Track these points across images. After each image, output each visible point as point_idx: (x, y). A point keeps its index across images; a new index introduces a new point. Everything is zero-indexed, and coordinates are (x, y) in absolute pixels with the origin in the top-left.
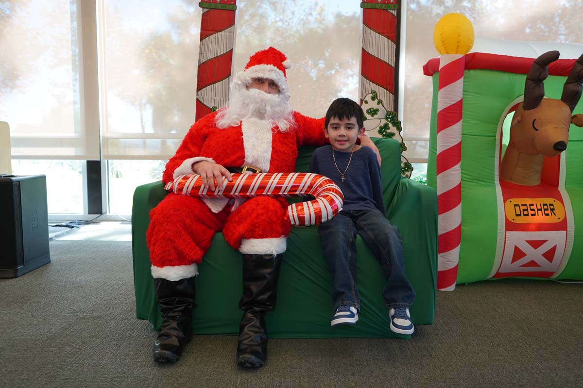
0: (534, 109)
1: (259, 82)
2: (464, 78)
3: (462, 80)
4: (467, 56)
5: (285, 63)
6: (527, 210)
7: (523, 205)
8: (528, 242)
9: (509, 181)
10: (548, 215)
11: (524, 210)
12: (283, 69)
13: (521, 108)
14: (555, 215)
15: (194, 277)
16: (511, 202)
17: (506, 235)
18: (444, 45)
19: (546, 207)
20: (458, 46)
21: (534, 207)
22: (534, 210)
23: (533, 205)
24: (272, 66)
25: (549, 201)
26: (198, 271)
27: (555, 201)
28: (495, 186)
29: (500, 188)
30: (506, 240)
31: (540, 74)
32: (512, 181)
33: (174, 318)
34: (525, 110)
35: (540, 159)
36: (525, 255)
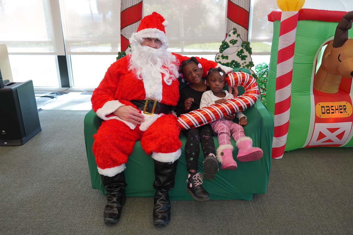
0: (340, 47)
1: (149, 39)
5: (164, 24)
6: (329, 110)
7: (327, 107)
8: (328, 129)
9: (319, 90)
10: (342, 112)
11: (327, 110)
12: (163, 28)
14: (346, 112)
15: (124, 171)
17: (315, 125)
19: (341, 108)
21: (334, 108)
22: (332, 110)
23: (333, 106)
25: (343, 103)
27: (347, 103)
28: (310, 95)
29: (313, 96)
30: (314, 128)
31: (347, 25)
32: (321, 91)
33: (114, 195)
34: (334, 47)
35: (340, 77)
36: (325, 136)
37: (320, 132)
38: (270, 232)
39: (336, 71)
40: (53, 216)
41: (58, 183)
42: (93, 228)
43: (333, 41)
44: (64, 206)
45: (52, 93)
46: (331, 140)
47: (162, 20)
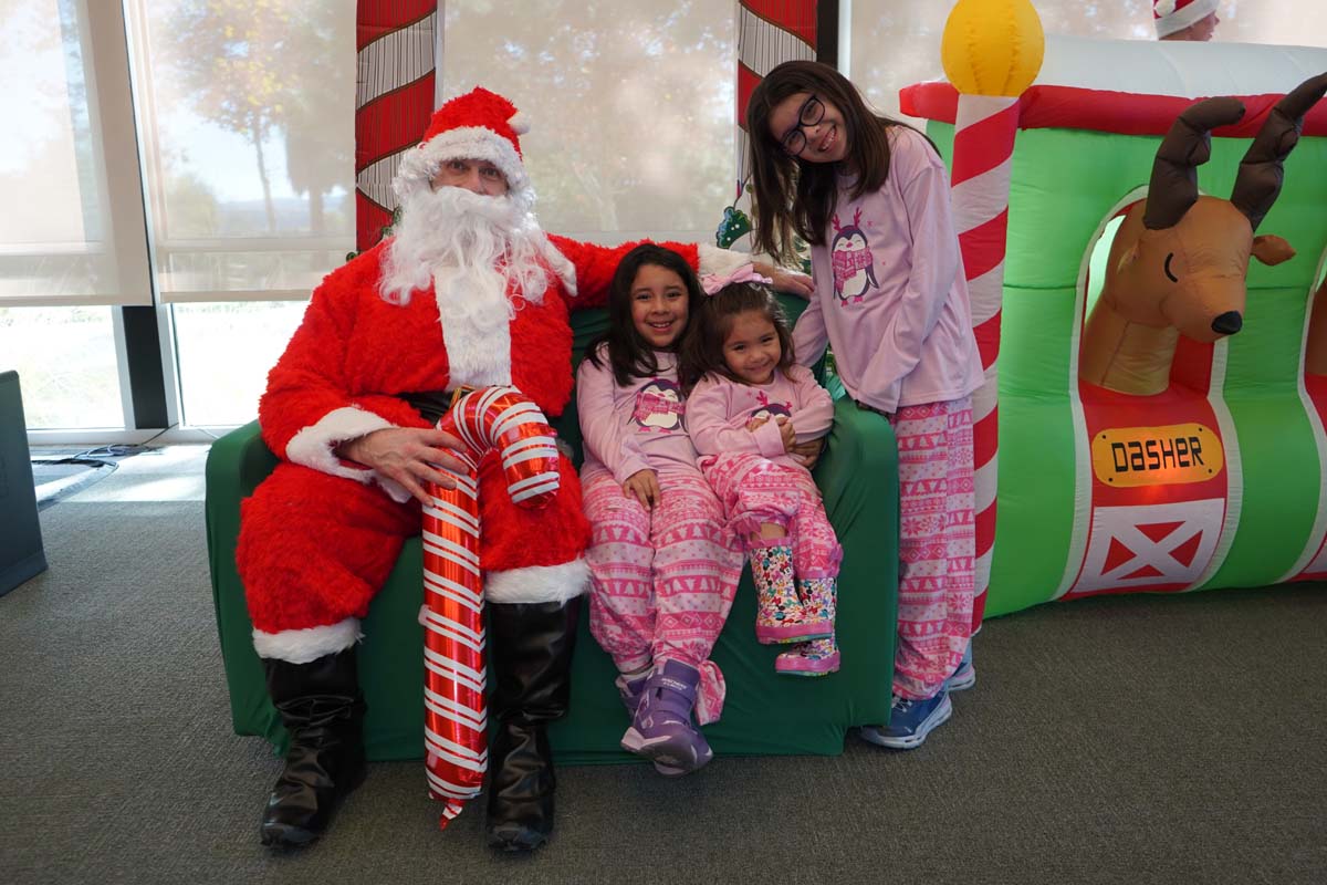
0: (1171, 229)
1: (458, 168)
5: (513, 121)
6: (1140, 456)
7: (1131, 445)
8: (1141, 528)
9: (1098, 384)
10: (1186, 464)
11: (1134, 456)
12: (512, 135)
14: (1202, 463)
15: (354, 646)
17: (1092, 516)
19: (1182, 447)
20: (1009, 77)
21: (1156, 449)
22: (1153, 455)
23: (1153, 443)
24: (483, 129)
25: (1188, 430)
28: (1069, 402)
29: (1080, 405)
30: (1091, 527)
31: (1194, 149)
32: (1106, 386)
33: (311, 743)
34: (1148, 228)
35: (1170, 335)
36: (1132, 555)
37: (1113, 539)
39: (1160, 316)
40: (75, 838)
41: (104, 732)
42: (232, 865)
43: (1144, 205)
44: (122, 803)
45: (96, 452)
46: (1154, 569)
47: (507, 109)
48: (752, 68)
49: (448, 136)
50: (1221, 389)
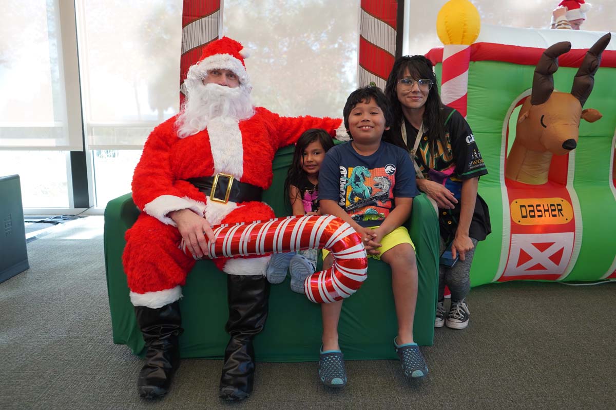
0: (543, 104)
1: (216, 74)
2: (469, 70)
3: (467, 73)
4: (472, 46)
5: (242, 52)
6: (533, 211)
7: (529, 206)
8: (534, 244)
9: (514, 180)
10: (555, 216)
11: (530, 211)
13: (528, 102)
14: (563, 216)
15: (178, 300)
16: (516, 202)
17: (511, 238)
18: (449, 35)
19: (553, 208)
20: (463, 36)
21: (541, 208)
23: (539, 206)
25: (557, 200)
26: (182, 294)
27: (562, 201)
28: (500, 186)
29: (506, 188)
30: (511, 243)
31: (550, 66)
32: (518, 181)
33: (159, 348)
34: (533, 105)
35: (548, 156)
36: (531, 258)
38: (442, 405)
45: (55, 217)
47: (239, 47)
48: (366, 39)
49: (211, 58)
50: (572, 183)
